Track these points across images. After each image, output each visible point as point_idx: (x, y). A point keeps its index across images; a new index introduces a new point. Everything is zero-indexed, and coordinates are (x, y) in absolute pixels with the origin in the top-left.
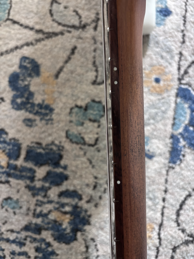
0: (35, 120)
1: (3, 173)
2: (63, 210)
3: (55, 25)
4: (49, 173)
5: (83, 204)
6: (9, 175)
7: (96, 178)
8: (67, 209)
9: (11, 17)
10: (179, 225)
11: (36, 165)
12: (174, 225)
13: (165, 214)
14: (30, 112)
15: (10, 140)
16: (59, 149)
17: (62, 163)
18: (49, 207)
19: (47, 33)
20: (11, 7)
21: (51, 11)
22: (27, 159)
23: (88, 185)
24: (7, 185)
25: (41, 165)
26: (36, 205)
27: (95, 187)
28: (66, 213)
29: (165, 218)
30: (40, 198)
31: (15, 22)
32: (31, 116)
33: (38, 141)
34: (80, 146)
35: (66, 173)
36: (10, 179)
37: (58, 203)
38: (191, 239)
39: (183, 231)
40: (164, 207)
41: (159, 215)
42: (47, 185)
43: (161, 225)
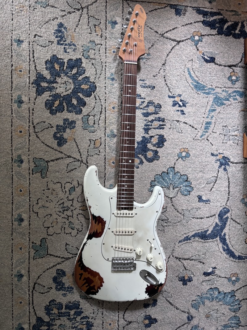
0: (67, 294)
1: (57, 316)
2: (83, 324)
3: (69, 254)
4: (75, 312)
5: (90, 320)
6: (59, 316)
7: (93, 310)
8: (84, 323)
9: (49, 253)
10: (124, 319)
11: (70, 310)
12: (123, 319)
13: (119, 317)
14: (64, 291)
15: (58, 303)
16: (78, 303)
17: (80, 307)
18: (77, 324)
19: (66, 258)
20: (48, 248)
21: (66, 248)
22: (66, 309)
23: (91, 313)
24: (59, 320)
25: (72, 310)
26: (72, 324)
27: (93, 313)
28: (84, 325)
29: (119, 318)
30: (73, 322)
31: (51, 255)
32: (65, 292)
33: (69, 301)
34: (86, 300)
35: (82, 310)
36: (60, 318)
37: (80, 322)
38: (129, 323)
39: (126, 321)
40: (119, 314)
41: (117, 317)
42: (76, 316)
43: (118, 321)
